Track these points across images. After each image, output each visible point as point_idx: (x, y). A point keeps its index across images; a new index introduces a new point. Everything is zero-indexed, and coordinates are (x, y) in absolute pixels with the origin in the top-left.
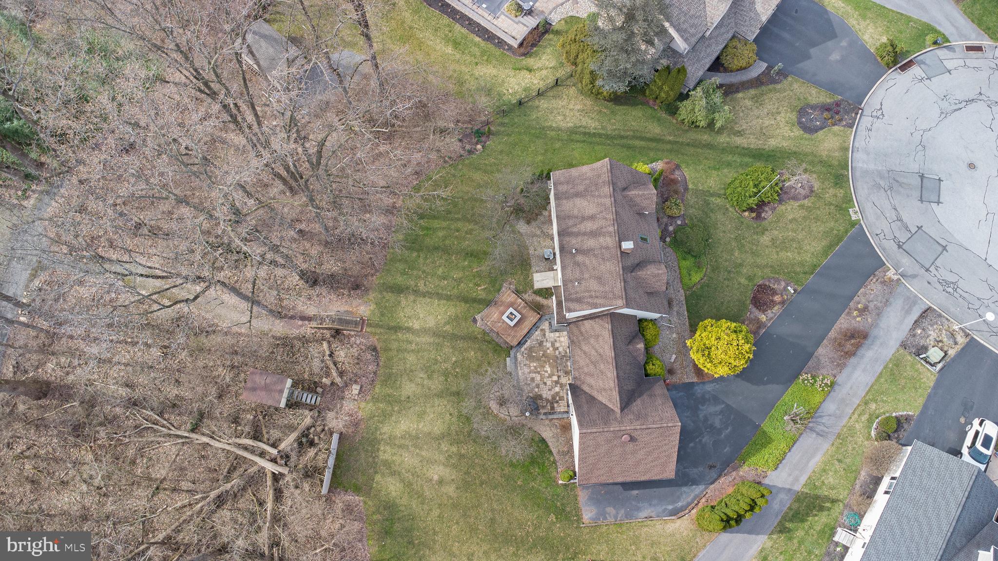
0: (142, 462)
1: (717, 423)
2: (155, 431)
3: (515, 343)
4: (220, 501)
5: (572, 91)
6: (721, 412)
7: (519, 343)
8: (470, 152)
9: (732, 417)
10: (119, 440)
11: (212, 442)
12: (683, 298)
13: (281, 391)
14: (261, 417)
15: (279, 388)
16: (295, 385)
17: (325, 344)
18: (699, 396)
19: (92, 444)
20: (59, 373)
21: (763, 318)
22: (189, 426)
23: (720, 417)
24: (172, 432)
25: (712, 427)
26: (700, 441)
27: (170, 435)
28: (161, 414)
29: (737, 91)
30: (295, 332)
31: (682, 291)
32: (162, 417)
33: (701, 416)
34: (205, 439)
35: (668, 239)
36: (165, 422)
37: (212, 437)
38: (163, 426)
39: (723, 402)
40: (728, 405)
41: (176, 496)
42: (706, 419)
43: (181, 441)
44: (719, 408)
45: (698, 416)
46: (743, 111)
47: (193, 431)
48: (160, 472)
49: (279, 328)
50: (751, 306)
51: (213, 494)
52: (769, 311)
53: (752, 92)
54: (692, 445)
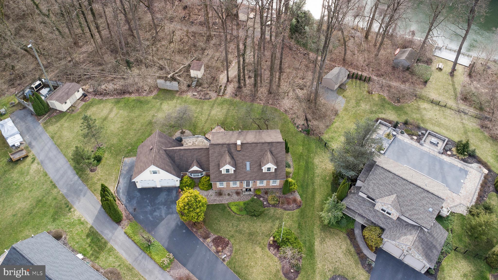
3: (206, 136)
6: (161, 216)
7: (207, 138)
8: (298, 127)
9: (157, 221)
12: (223, 202)
18: (171, 206)
21: (209, 240)
23: (159, 215)
25: (155, 211)
26: (149, 205)
29: (351, 241)
31: (227, 202)
35: (255, 197)
50: (216, 236)
52: (212, 244)
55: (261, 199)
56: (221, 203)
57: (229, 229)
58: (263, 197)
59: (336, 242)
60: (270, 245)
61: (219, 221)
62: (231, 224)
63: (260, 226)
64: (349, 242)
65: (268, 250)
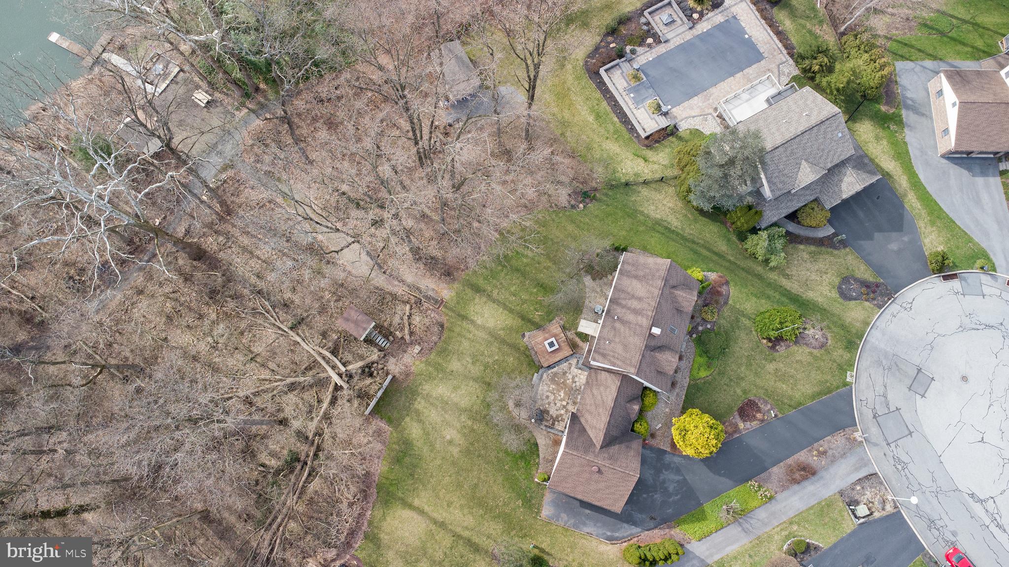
0: (248, 336)
1: (671, 488)
2: (267, 318)
3: (545, 365)
4: (292, 387)
5: (671, 190)
6: (678, 481)
7: (549, 366)
8: (573, 207)
9: (684, 489)
10: (238, 313)
11: (302, 343)
12: (686, 385)
13: (365, 329)
14: (342, 340)
15: (365, 326)
16: (375, 327)
17: (408, 307)
18: (666, 462)
19: (219, 308)
20: (215, 248)
21: (741, 425)
22: (290, 324)
23: (676, 485)
24: (277, 324)
25: (666, 489)
26: (653, 496)
27: (274, 325)
28: (274, 307)
29: (800, 243)
30: (389, 288)
31: (688, 379)
32: (274, 309)
33: (661, 478)
34: (298, 339)
35: (694, 336)
36: (274, 314)
37: (304, 340)
38: (272, 317)
39: (683, 475)
40: (685, 479)
41: (262, 369)
42: (664, 482)
43: (280, 332)
44: (677, 478)
45: (659, 477)
46: (798, 260)
47: (291, 328)
48: (258, 348)
49: (379, 280)
50: (736, 413)
51: (289, 380)
52: (748, 423)
53: (813, 248)
54: (645, 496)
55: (700, 328)
56: (686, 388)
57: (732, 393)
58: (698, 324)
59: (796, 262)
60: (773, 348)
61: (715, 401)
62: (725, 387)
63: (741, 348)
64: (802, 247)
65: (778, 354)
